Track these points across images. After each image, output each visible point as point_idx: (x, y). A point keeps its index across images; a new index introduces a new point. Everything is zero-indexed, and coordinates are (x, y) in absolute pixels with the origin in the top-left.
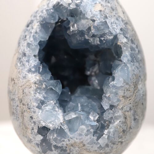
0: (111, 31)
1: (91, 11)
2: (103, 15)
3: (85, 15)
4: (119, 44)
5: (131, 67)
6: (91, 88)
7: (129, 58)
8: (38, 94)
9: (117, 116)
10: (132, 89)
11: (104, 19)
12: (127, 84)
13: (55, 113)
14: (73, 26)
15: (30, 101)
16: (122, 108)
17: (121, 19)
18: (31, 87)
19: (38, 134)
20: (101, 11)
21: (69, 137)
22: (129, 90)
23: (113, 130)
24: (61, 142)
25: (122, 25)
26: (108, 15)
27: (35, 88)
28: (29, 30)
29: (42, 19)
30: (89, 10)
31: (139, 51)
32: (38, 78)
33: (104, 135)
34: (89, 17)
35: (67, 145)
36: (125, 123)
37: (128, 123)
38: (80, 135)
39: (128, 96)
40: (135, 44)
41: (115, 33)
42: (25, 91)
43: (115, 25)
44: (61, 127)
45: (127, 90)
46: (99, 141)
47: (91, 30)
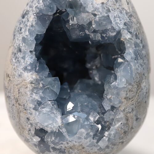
0: (114, 27)
1: (92, 4)
2: (106, 8)
3: (86, 9)
4: (122, 39)
5: (135, 65)
6: (91, 82)
7: (133, 55)
8: (34, 94)
9: (119, 118)
10: (135, 90)
11: (106, 13)
12: (130, 84)
13: (53, 115)
14: (73, 19)
15: (27, 101)
16: (123, 110)
17: (125, 12)
18: (27, 87)
19: (35, 135)
20: (103, 3)
21: (67, 140)
22: (132, 91)
23: (114, 132)
24: (60, 145)
25: (126, 19)
26: (110, 8)
27: (31, 88)
28: (25, 22)
29: (38, 11)
30: (90, 3)
31: (143, 47)
32: (34, 77)
33: (104, 138)
34: (90, 11)
35: (65, 147)
36: (126, 124)
37: (130, 124)
38: (80, 138)
39: (130, 97)
40: (139, 39)
41: (118, 28)
42: (20, 90)
43: (118, 19)
44: (59, 130)
45: (130, 91)
46: (99, 144)
47: (92, 25)
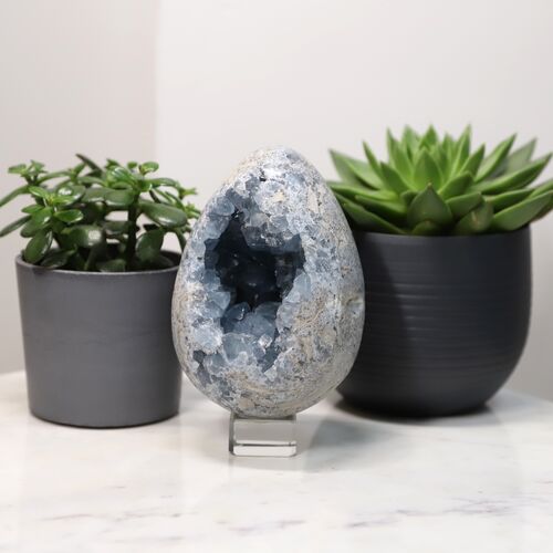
0: (290, 230)
2: (283, 208)
3: (260, 207)
7: (314, 266)
8: (195, 308)
9: (290, 341)
10: (313, 308)
11: (283, 214)
12: (306, 300)
14: (248, 221)
15: (186, 317)
16: (296, 331)
17: (310, 213)
18: (188, 300)
19: (194, 360)
20: (280, 202)
21: (227, 365)
22: (308, 309)
23: (284, 360)
24: (219, 371)
25: (310, 222)
26: (289, 208)
27: (192, 300)
29: (211, 210)
30: (265, 202)
32: (198, 287)
33: (273, 366)
34: (264, 211)
35: (226, 375)
36: (301, 351)
37: (307, 352)
38: (241, 363)
39: (306, 316)
40: (328, 248)
41: (296, 232)
43: (298, 221)
44: (217, 351)
45: (305, 308)
46: (266, 373)
47: (266, 228)
